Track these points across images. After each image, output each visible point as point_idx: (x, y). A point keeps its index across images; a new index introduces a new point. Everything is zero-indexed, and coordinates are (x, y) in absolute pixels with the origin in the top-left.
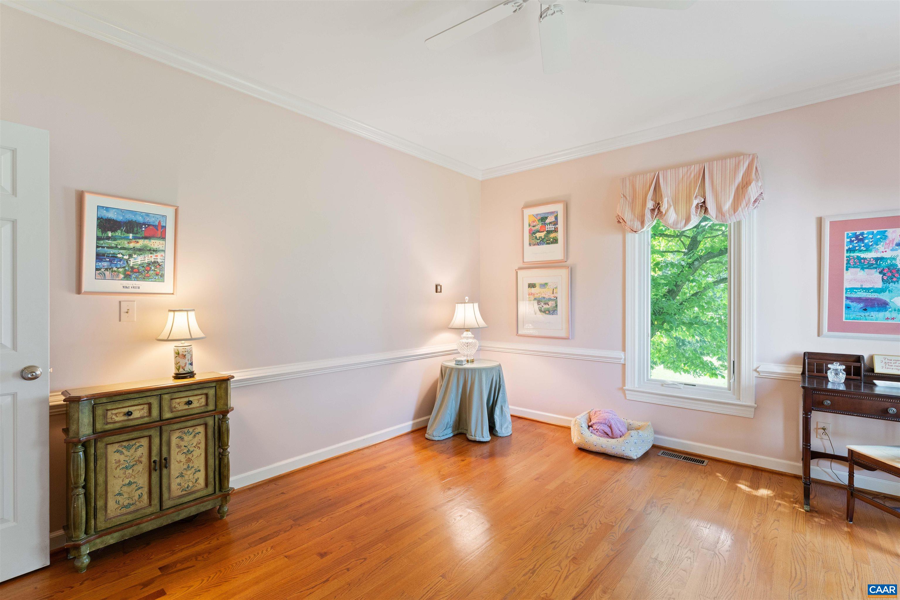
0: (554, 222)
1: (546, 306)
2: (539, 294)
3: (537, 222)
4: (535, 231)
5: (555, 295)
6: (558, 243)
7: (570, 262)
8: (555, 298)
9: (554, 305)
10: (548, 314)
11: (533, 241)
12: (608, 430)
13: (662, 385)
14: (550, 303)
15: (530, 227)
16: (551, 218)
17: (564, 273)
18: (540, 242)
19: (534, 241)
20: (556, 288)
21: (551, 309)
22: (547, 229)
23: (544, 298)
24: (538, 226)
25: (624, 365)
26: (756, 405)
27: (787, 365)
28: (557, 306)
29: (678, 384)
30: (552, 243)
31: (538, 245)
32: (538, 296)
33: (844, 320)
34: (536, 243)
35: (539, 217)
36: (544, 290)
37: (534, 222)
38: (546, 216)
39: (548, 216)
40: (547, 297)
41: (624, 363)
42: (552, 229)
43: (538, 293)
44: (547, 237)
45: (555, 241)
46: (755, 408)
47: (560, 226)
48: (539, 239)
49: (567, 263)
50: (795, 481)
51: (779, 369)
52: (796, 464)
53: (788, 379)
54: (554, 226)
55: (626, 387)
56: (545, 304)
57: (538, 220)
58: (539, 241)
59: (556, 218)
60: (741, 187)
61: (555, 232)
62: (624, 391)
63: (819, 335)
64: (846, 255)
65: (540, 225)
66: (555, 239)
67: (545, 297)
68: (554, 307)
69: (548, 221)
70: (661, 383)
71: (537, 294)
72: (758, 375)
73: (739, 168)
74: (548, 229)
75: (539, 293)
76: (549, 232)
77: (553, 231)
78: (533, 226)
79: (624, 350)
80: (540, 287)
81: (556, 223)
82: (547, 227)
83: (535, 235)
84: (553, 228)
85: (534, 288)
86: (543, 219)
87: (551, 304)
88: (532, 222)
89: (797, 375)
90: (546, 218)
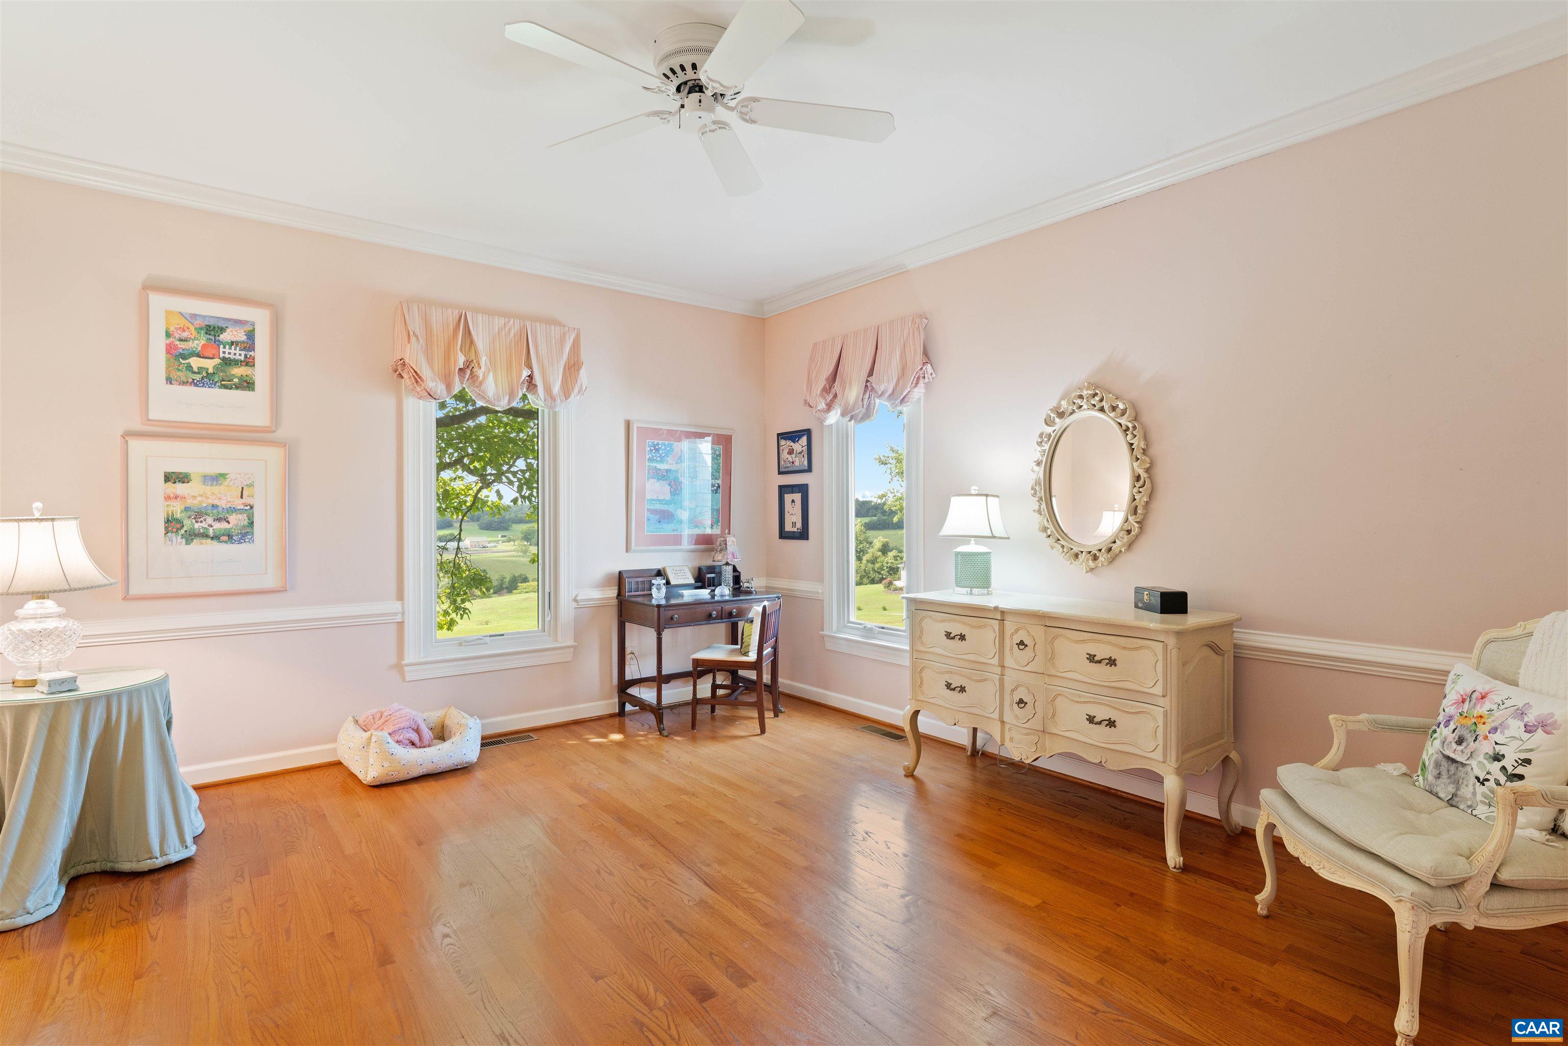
0: (243, 342)
1: (222, 526)
2: (199, 499)
3: (193, 331)
4: (186, 352)
5: (246, 500)
6: (253, 390)
7: (281, 434)
8: (248, 507)
9: (246, 523)
10: (226, 542)
11: (179, 373)
12: (414, 737)
13: (460, 645)
14: (233, 518)
15: (171, 339)
16: (236, 333)
17: (273, 456)
18: (202, 378)
19: (182, 375)
20: (251, 485)
21: (233, 531)
22: (222, 355)
23: (214, 506)
24: (196, 342)
25: (401, 624)
26: (576, 643)
27: (602, 589)
28: (251, 524)
29: (483, 638)
30: (237, 388)
31: (197, 386)
32: (195, 502)
33: (646, 533)
34: (190, 380)
35: (198, 322)
36: (216, 489)
37: (184, 331)
38: (222, 324)
39: (227, 327)
40: (223, 504)
41: (400, 620)
42: (237, 357)
43: (195, 494)
44: (223, 371)
45: (245, 384)
46: (575, 647)
47: (261, 353)
48: (198, 373)
49: (280, 434)
50: (611, 721)
51: (596, 594)
52: (611, 701)
53: (601, 605)
54: (243, 353)
55: (406, 661)
56: (219, 520)
57: (196, 329)
58: (198, 377)
59: (251, 335)
60: (567, 367)
61: (246, 365)
62: (399, 667)
63: (627, 552)
64: (647, 464)
65: (203, 342)
66: (246, 381)
67: (218, 504)
68: (244, 527)
69: (225, 337)
70: (457, 642)
71: (194, 497)
72: (578, 605)
73: (565, 340)
74: (227, 356)
75: (201, 496)
76: (227, 362)
77: (241, 361)
78: (181, 340)
79: (400, 596)
80: (204, 483)
81: (249, 344)
82: (222, 349)
83: (187, 361)
84: (240, 355)
85: (183, 482)
86: (213, 330)
87: (237, 521)
88: (177, 329)
89: (611, 598)
90: (222, 330)
